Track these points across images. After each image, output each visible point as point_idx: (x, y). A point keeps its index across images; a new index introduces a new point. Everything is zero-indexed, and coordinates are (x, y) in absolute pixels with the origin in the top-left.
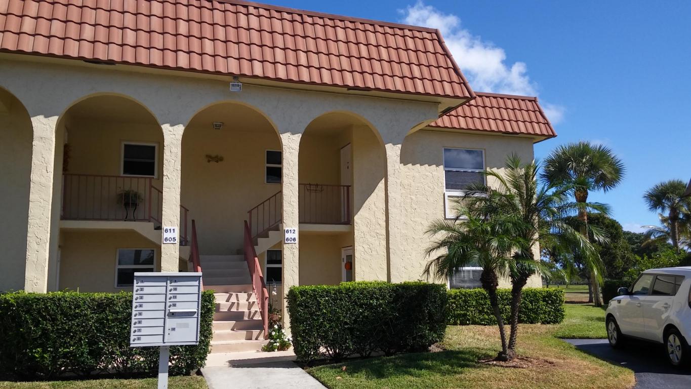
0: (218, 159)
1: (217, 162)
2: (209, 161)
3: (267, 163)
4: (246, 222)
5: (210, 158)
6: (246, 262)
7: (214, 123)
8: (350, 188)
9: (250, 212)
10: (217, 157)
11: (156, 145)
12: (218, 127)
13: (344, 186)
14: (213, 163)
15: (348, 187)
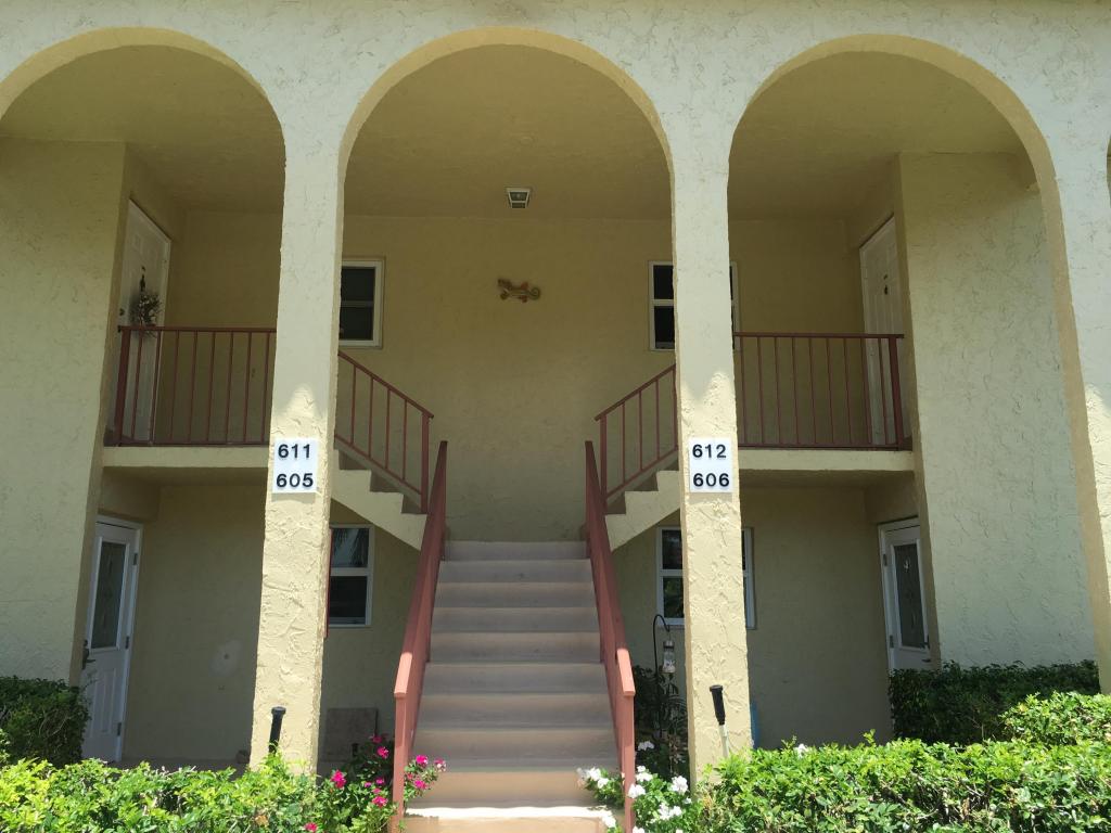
0: (528, 293)
1: (524, 299)
2: (504, 296)
3: (657, 297)
4: (589, 445)
5: (507, 288)
6: (589, 561)
7: (509, 190)
8: (899, 341)
9: (602, 417)
10: (524, 286)
11: (378, 265)
12: (518, 201)
13: (879, 337)
14: (513, 302)
15: (892, 338)
